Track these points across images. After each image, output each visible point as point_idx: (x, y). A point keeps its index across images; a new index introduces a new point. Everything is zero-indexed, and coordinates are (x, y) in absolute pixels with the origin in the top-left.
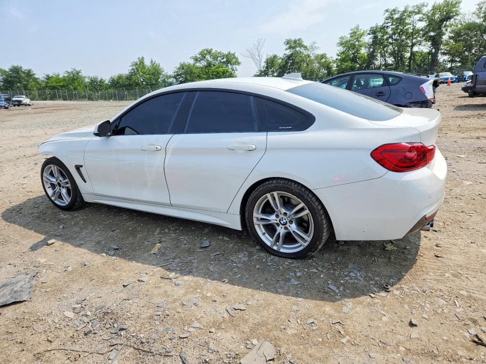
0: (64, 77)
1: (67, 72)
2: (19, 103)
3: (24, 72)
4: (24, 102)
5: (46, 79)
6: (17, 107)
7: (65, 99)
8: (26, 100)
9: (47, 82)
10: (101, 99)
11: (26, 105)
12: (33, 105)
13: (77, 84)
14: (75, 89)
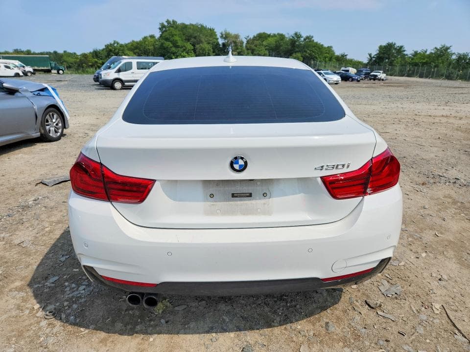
0: (431, 53)
1: (436, 48)
2: (375, 78)
3: (396, 49)
4: (379, 77)
5: (413, 55)
6: (372, 81)
7: (421, 76)
8: (381, 75)
9: (412, 59)
10: (460, 79)
11: (380, 79)
12: (386, 80)
13: (440, 61)
14: (436, 66)
